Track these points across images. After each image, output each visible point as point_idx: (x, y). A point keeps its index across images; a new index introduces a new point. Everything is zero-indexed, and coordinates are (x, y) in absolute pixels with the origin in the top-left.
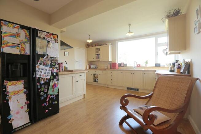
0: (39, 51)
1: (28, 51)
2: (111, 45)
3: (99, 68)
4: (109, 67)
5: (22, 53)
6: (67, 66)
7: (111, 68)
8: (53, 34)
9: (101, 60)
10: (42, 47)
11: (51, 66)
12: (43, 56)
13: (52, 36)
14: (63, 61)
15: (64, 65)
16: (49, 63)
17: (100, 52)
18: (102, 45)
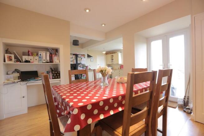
0: (79, 62)
1: (75, 63)
2: (120, 52)
3: (114, 68)
4: (120, 68)
5: (74, 63)
6: (90, 68)
7: (120, 69)
8: (83, 55)
9: (114, 63)
10: (79, 61)
11: (83, 67)
12: (80, 64)
13: (83, 56)
14: (88, 65)
15: (89, 67)
16: (82, 66)
17: (114, 58)
18: (115, 53)
